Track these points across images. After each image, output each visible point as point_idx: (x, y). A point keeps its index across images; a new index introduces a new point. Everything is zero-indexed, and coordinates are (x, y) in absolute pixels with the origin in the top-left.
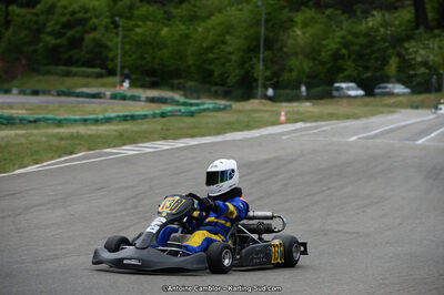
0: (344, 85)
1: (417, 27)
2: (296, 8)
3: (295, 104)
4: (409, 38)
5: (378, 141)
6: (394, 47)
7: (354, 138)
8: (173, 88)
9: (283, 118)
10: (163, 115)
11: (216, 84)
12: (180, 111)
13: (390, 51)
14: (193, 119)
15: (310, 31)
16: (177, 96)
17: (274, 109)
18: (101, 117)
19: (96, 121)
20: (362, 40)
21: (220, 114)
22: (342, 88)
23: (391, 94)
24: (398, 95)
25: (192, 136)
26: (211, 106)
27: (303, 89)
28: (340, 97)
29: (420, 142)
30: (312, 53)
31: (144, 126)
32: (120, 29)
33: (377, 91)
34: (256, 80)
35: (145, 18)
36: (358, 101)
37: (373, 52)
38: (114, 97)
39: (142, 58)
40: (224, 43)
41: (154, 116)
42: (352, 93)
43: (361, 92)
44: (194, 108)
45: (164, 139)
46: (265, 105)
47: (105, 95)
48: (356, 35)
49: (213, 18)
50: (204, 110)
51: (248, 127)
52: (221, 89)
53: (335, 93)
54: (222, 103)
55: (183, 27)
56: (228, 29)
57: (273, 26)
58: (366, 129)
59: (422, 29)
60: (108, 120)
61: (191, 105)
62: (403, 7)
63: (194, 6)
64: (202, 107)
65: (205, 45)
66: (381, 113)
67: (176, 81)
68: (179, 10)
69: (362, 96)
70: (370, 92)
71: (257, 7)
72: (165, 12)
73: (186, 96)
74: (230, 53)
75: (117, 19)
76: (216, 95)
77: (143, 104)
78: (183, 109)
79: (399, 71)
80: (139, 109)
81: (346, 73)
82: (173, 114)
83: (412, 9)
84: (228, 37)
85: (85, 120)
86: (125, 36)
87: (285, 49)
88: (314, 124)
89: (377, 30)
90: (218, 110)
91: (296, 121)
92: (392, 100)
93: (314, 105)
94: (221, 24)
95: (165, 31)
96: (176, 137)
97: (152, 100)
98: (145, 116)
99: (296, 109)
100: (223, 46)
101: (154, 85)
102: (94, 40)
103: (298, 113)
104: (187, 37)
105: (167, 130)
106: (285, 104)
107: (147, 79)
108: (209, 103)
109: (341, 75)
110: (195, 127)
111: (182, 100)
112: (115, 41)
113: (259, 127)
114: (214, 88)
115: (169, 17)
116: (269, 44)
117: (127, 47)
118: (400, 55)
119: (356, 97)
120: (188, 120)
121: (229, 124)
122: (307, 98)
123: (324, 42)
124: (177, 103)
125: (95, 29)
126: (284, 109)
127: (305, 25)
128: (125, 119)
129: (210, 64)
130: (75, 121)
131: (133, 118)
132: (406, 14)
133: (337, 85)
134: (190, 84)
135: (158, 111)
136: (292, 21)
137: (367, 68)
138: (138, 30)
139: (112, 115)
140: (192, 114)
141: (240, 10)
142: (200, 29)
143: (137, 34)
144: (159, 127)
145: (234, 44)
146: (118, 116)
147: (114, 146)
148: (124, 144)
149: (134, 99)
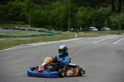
2: (79, 6)
5: (102, 43)
7: (96, 42)
8: (44, 28)
9: (76, 36)
10: (43, 35)
16: (46, 30)
21: (58, 35)
23: (106, 30)
25: (51, 41)
26: (56, 33)
28: (91, 31)
31: (38, 38)
32: (30, 11)
34: (68, 26)
35: (37, 8)
38: (29, 30)
39: (36, 19)
41: (40, 35)
44: (51, 33)
45: (44, 41)
47: (26, 29)
49: (56, 8)
50: (54, 34)
52: (58, 28)
55: (48, 11)
57: (73, 11)
63: (51, 5)
64: (53, 33)
65: (54, 16)
67: (45, 26)
68: (46, 6)
71: (68, 6)
72: (43, 7)
73: (48, 30)
75: (29, 8)
77: (37, 32)
78: (48, 33)
80: (36, 33)
82: (45, 35)
83: (111, 7)
84: (60, 14)
85: (21, 36)
86: (31, 13)
87: (76, 18)
93: (84, 33)
94: (58, 10)
95: (42, 12)
96: (47, 41)
97: (39, 31)
98: (38, 35)
100: (59, 16)
101: (39, 27)
103: (80, 35)
104: (49, 14)
105: (45, 39)
107: (37, 25)
110: (52, 38)
111: (48, 31)
112: (29, 15)
113: (69, 39)
114: (56, 28)
116: (71, 16)
117: (32, 16)
120: (49, 36)
124: (46, 32)
125: (23, 11)
126: (76, 34)
128: (32, 36)
129: (55, 21)
131: (34, 36)
134: (49, 27)
135: (41, 34)
136: (78, 10)
138: (35, 12)
139: (29, 35)
140: (51, 35)
141: (64, 6)
142: (52, 12)
144: (42, 38)
146: (30, 35)
147: (30, 43)
148: (33, 43)
149: (34, 30)
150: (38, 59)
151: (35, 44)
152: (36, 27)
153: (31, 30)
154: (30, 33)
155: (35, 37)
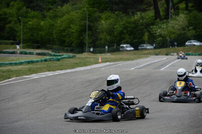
0: (124, 45)
1: (156, 19)
2: (102, 11)
3: (103, 54)
4: (153, 24)
5: (143, 69)
6: (146, 28)
7: (133, 69)
8: (46, 48)
9: (100, 61)
10: (46, 60)
11: (67, 46)
12: (53, 58)
13: (145, 30)
14: (60, 62)
15: (109, 22)
16: (50, 52)
17: (95, 57)
18: (18, 62)
19: (16, 64)
20: (133, 25)
21: (71, 59)
22: (124, 47)
23: (146, 49)
24: (149, 49)
25: (61, 70)
26: (67, 56)
27: (107, 47)
28: (123, 51)
29: (162, 69)
30: (110, 32)
31: (38, 66)
32: (22, 23)
33: (139, 48)
34: (85, 44)
35: (33, 17)
36: (131, 53)
37: (138, 31)
38: (21, 53)
39: (32, 35)
40: (70, 27)
41: (42, 61)
42: (128, 49)
43: (132, 49)
44: (59, 57)
45: (49, 71)
46: (90, 55)
47: (17, 52)
48: (129, 23)
49: (64, 16)
50: (64, 58)
51: (85, 65)
52: (69, 48)
53: (121, 49)
54: (71, 55)
55: (51, 21)
56: (71, 21)
57: (92, 20)
58: (137, 64)
59: (158, 20)
60: (21, 63)
61: (57, 56)
62: (149, 10)
63: (56, 11)
65: (61, 29)
66: (142, 57)
67: (48, 45)
68: (49, 13)
69: (133, 50)
70: (136, 49)
71: (84, 11)
72: (42, 15)
73: (53, 52)
74: (73, 33)
75: (20, 18)
76: (67, 51)
77: (35, 56)
79: (148, 39)
80: (34, 58)
81: (126, 40)
82: (50, 60)
83: (153, 11)
84: (71, 25)
85: (11, 64)
86: (24, 26)
87: (97, 30)
88: (114, 63)
89: (139, 21)
90: (70, 58)
91: (106, 62)
92: (146, 52)
93: (112, 54)
94: (68, 19)
95: (42, 23)
96: (54, 70)
97: (39, 54)
98: (38, 61)
99: (105, 57)
100: (69, 29)
101: (38, 48)
102: (9, 27)
103: (106, 58)
104: (53, 25)
105: (50, 67)
106: (99, 55)
107: (35, 45)
108: (66, 55)
109: (123, 41)
110: (61, 66)
111: (53, 54)
112: (20, 28)
113: (90, 65)
114: (65, 49)
115: (44, 17)
116: (90, 28)
117: (25, 30)
118: (149, 32)
119: (130, 51)
120: (57, 62)
121: (76, 64)
122: (109, 52)
123: (115, 27)
124: (51, 55)
125: (10, 22)
126: (100, 57)
127: (106, 19)
128: (29, 62)
129: (64, 37)
130: (6, 64)
131: (32, 62)
132: (151, 13)
133: (121, 45)
134: (55, 46)
135: (43, 59)
136: (100, 17)
137: (135, 38)
138: (30, 23)
139: (23, 61)
140: (58, 60)
141: (77, 13)
142: (58, 22)
143: (30, 24)
144: (46, 66)
145: (74, 28)
146: (26, 62)
147: (28, 75)
148: (32, 74)
149: (30, 53)
150: (44, 100)
151: (34, 76)
152: (33, 48)
153: (26, 53)
154: (24, 58)
155: (33, 64)
